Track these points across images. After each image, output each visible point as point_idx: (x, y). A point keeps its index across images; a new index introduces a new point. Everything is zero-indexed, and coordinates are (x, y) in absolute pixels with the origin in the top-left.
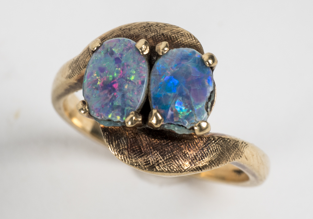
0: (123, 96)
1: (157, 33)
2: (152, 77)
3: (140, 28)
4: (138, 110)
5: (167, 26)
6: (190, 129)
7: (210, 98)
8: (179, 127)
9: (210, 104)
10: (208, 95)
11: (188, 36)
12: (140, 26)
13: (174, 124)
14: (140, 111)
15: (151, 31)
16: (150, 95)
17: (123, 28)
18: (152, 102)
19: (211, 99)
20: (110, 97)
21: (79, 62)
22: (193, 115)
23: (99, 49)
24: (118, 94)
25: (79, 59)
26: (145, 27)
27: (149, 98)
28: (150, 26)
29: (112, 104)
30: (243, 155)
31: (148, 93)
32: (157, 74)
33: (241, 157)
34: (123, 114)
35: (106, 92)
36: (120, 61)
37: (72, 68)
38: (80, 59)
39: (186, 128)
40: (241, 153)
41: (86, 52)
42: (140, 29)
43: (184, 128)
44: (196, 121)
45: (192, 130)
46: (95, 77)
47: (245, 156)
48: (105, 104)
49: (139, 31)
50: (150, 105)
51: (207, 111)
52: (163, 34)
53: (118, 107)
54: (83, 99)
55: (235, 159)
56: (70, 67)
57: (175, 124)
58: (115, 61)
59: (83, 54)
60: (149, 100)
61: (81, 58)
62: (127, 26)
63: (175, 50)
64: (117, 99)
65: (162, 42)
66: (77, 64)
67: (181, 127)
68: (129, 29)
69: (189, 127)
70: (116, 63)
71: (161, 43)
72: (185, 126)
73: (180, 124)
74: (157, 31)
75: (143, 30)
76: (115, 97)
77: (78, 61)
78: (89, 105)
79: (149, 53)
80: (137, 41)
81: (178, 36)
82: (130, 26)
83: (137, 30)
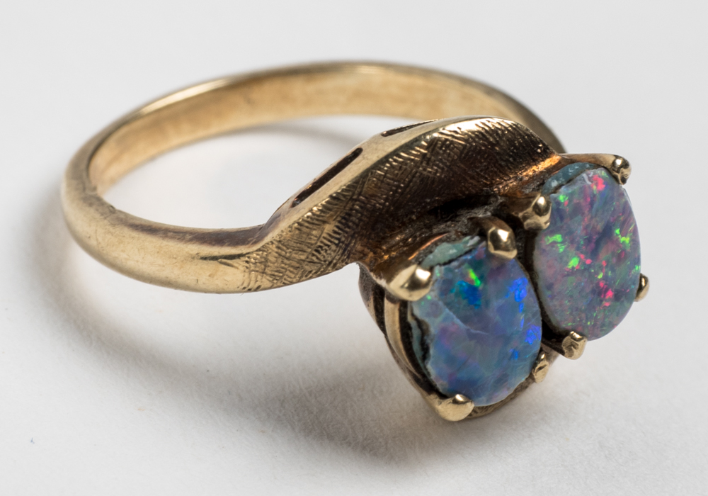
6: (432, 267)
34: (559, 211)
39: (440, 265)
40: (252, 268)
44: (433, 290)
67: (447, 261)
73: (452, 264)
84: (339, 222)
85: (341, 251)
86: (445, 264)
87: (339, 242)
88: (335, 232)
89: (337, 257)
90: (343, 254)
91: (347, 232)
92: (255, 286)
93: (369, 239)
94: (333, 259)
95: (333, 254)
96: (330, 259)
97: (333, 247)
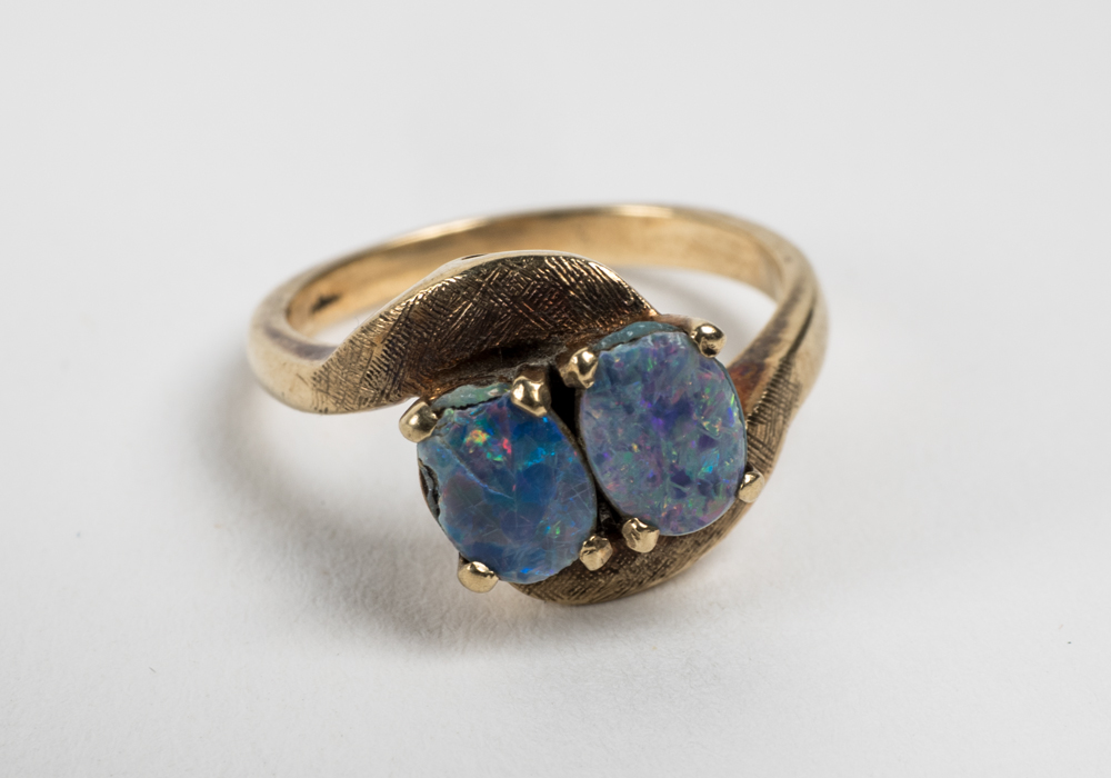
0: (629, 409)
1: (631, 570)
2: (587, 480)
3: (675, 559)
4: (580, 396)
5: (617, 592)
6: (443, 409)
7: (435, 497)
8: (470, 403)
9: (429, 483)
10: (441, 504)
11: (558, 596)
12: (677, 563)
13: (483, 402)
14: (577, 394)
15: (647, 565)
16: (570, 440)
17: (714, 539)
18: (561, 425)
19: (432, 495)
20: (657, 394)
21: (781, 411)
22: (451, 443)
23: (736, 482)
24: (642, 408)
25: (785, 417)
26: (666, 566)
27: (569, 432)
28: (655, 573)
29: (644, 381)
30: (311, 386)
31: (576, 440)
32: (579, 491)
33: (314, 379)
34: (609, 371)
35: (673, 401)
36: (674, 479)
37: (791, 387)
38: (781, 418)
39: (454, 408)
40: (318, 386)
41: (774, 443)
42: (675, 556)
43: (458, 406)
44: (439, 435)
45: (439, 409)
46: (714, 422)
47: (306, 383)
48: (661, 372)
49: (674, 553)
50: (558, 418)
51: (427, 467)
52: (616, 572)
53: (628, 380)
54: (718, 357)
55: (323, 370)
56: (798, 387)
57: (481, 405)
58: (687, 474)
59: (781, 435)
60: (566, 428)
61: (781, 422)
62: (709, 547)
63: (568, 563)
64: (640, 396)
65: (605, 565)
66: (782, 405)
67: (464, 405)
68: (699, 545)
69: (446, 413)
70: (683, 472)
71: (605, 561)
72: (457, 411)
73: (469, 409)
74: (634, 572)
75: (666, 558)
76: (647, 398)
77: (785, 410)
78: (695, 352)
79: (621, 527)
80: (661, 538)
81: (579, 584)
82: (700, 551)
83: (679, 551)
84: (387, 346)
85: (391, 381)
86: (462, 408)
87: (389, 369)
88: (383, 357)
89: (389, 387)
90: (393, 383)
91: (394, 359)
92: (323, 407)
93: (417, 370)
94: (385, 388)
95: (384, 383)
96: (381, 387)
97: (384, 374)
